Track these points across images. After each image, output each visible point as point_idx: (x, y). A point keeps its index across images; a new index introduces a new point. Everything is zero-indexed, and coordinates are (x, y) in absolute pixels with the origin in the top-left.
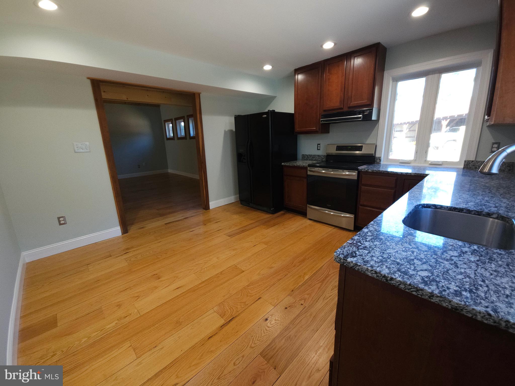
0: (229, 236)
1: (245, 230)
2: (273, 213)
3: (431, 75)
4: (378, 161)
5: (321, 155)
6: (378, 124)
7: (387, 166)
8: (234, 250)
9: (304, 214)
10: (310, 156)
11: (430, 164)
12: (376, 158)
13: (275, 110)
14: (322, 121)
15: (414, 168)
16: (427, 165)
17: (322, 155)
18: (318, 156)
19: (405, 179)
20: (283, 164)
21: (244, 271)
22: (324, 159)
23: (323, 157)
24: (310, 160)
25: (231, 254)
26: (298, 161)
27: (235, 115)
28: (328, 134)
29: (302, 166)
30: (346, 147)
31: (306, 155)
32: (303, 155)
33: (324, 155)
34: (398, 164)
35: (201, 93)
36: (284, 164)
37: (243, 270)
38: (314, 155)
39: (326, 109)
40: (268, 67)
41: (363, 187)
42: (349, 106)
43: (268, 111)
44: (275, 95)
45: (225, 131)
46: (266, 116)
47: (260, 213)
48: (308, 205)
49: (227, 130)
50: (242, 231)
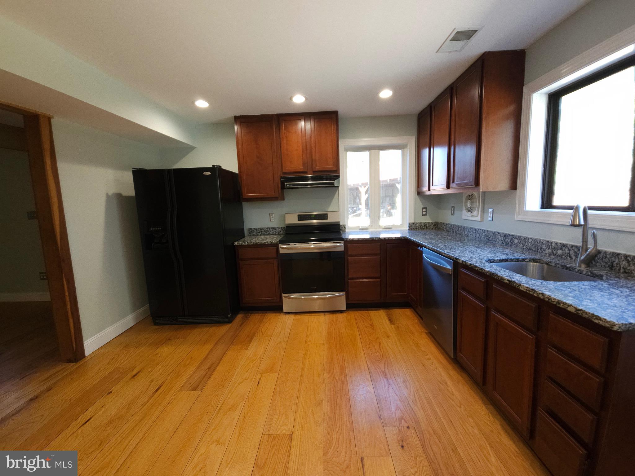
0: (194, 389)
1: (212, 364)
2: (230, 322)
3: (373, 150)
4: (343, 229)
5: (277, 227)
6: (338, 191)
7: (350, 233)
8: (233, 408)
9: (278, 308)
10: (260, 229)
11: (384, 228)
12: (341, 226)
13: (220, 167)
14: (287, 185)
15: (371, 233)
16: (381, 229)
17: (279, 227)
18: (273, 228)
19: (386, 244)
20: (236, 243)
21: (291, 436)
22: (281, 232)
23: (279, 230)
24: (262, 235)
25: (236, 420)
26: (245, 238)
27: (133, 168)
28: (282, 201)
29: (269, 243)
30: (309, 216)
31: (254, 228)
32: (249, 229)
33: (281, 227)
34: (358, 230)
35: (53, 118)
36: (238, 244)
37: (289, 432)
38: (267, 228)
39: (286, 171)
40: (202, 104)
41: (349, 258)
42: (314, 170)
43: (212, 166)
44: (194, 146)
45: (107, 195)
46: (210, 173)
47: (208, 328)
48: (283, 295)
49: (110, 193)
50: (209, 368)
